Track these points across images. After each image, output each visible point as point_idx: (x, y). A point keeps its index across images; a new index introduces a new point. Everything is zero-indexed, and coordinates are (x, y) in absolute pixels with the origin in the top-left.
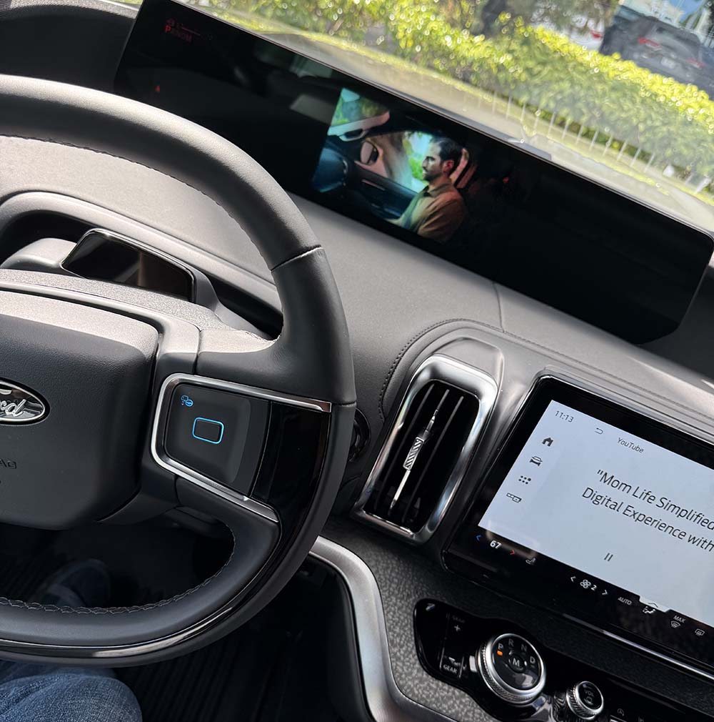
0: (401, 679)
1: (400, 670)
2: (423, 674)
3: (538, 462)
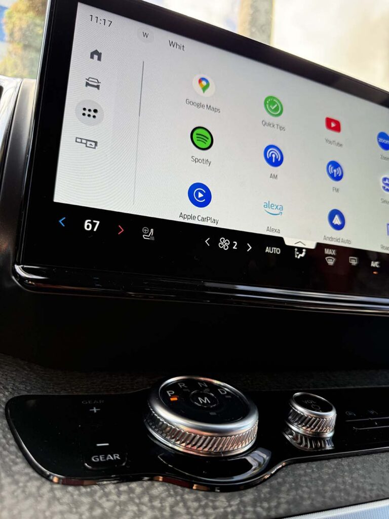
3: (96, 84)
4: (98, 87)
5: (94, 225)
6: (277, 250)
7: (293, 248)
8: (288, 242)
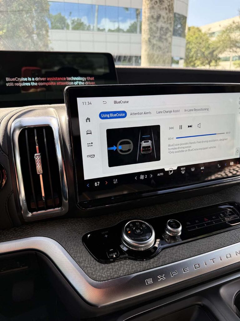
0: (93, 275)
1: (91, 271)
2: (102, 266)
3: (90, 132)
4: (91, 133)
5: (98, 183)
6: (162, 174)
7: (168, 171)
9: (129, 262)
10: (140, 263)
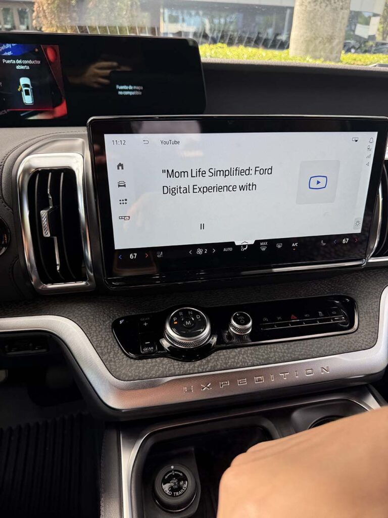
3: (123, 184)
4: (125, 186)
5: (134, 256)
6: (230, 249)
7: (240, 246)
8: (237, 243)
9: (166, 361)
10: (182, 364)
